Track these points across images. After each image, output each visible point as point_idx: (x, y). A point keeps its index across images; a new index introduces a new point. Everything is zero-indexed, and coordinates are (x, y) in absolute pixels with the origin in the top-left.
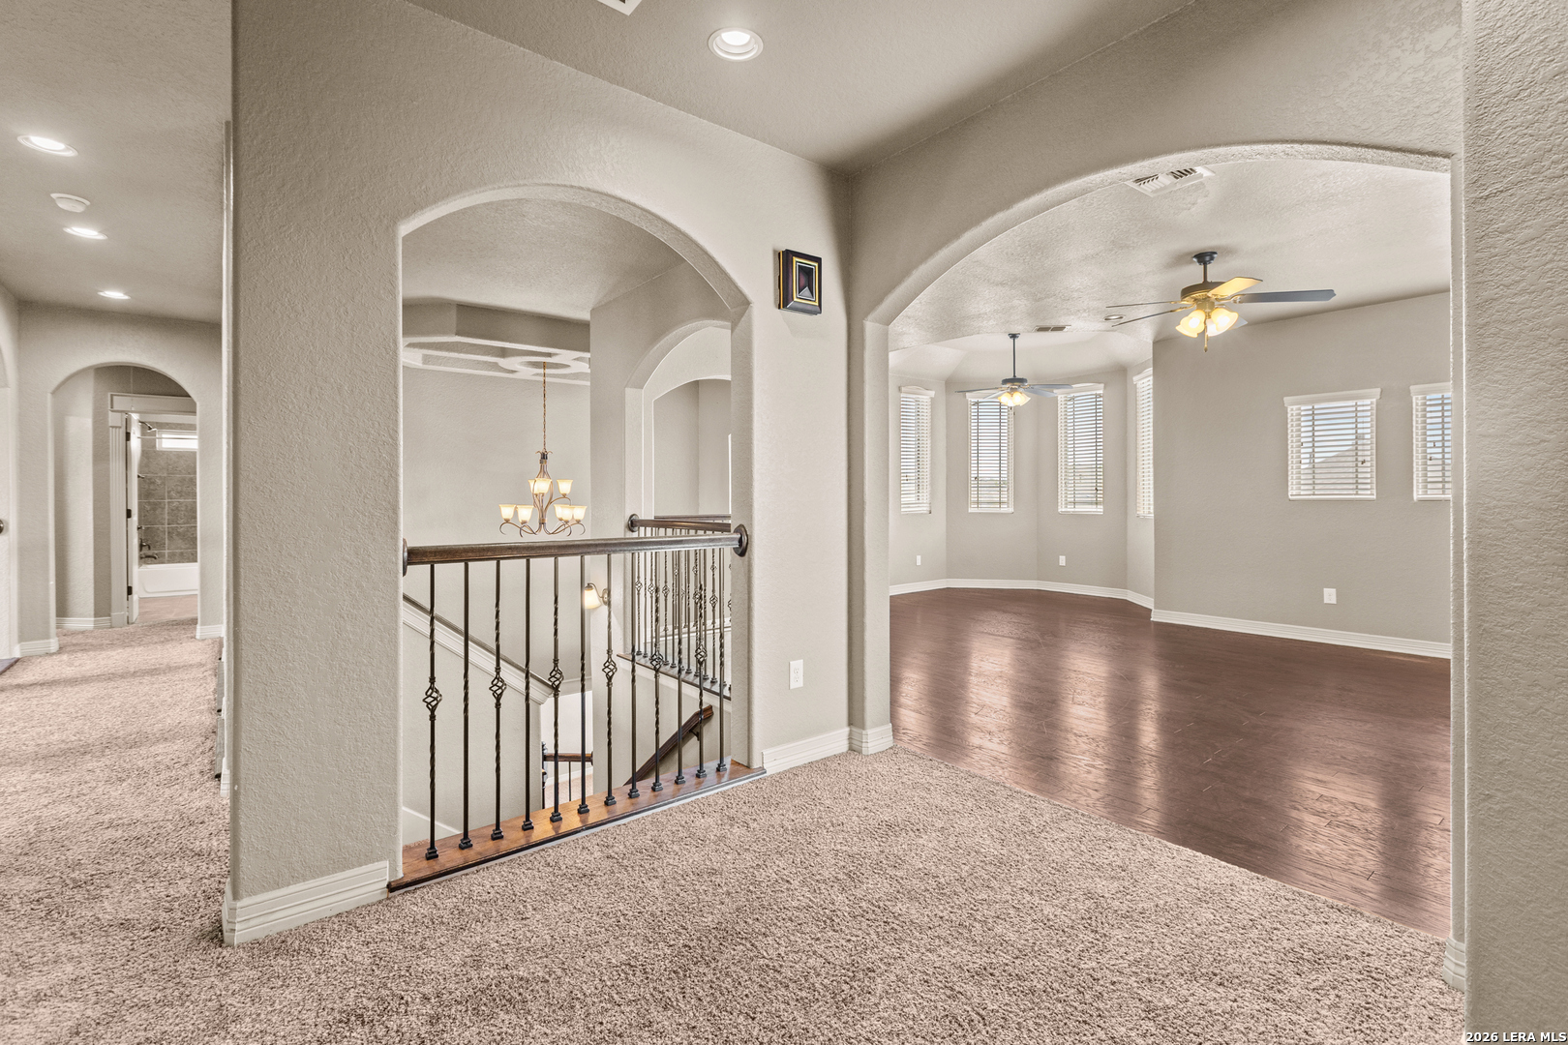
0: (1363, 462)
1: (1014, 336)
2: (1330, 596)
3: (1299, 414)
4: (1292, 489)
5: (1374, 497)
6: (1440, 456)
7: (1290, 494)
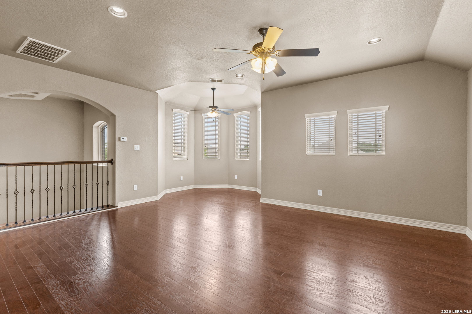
0: (331, 140)
1: (213, 89)
2: (320, 193)
3: (310, 121)
4: (308, 151)
5: (335, 154)
6: (357, 138)
7: (307, 152)
